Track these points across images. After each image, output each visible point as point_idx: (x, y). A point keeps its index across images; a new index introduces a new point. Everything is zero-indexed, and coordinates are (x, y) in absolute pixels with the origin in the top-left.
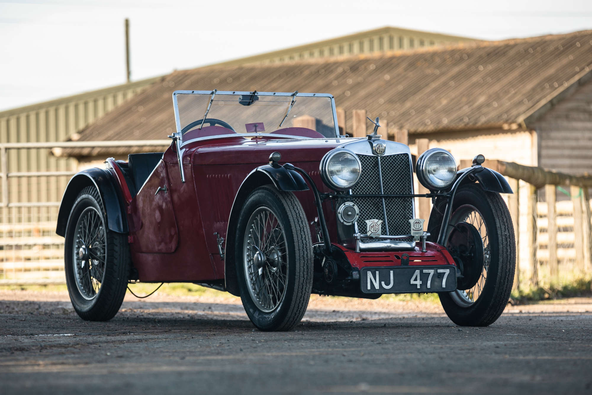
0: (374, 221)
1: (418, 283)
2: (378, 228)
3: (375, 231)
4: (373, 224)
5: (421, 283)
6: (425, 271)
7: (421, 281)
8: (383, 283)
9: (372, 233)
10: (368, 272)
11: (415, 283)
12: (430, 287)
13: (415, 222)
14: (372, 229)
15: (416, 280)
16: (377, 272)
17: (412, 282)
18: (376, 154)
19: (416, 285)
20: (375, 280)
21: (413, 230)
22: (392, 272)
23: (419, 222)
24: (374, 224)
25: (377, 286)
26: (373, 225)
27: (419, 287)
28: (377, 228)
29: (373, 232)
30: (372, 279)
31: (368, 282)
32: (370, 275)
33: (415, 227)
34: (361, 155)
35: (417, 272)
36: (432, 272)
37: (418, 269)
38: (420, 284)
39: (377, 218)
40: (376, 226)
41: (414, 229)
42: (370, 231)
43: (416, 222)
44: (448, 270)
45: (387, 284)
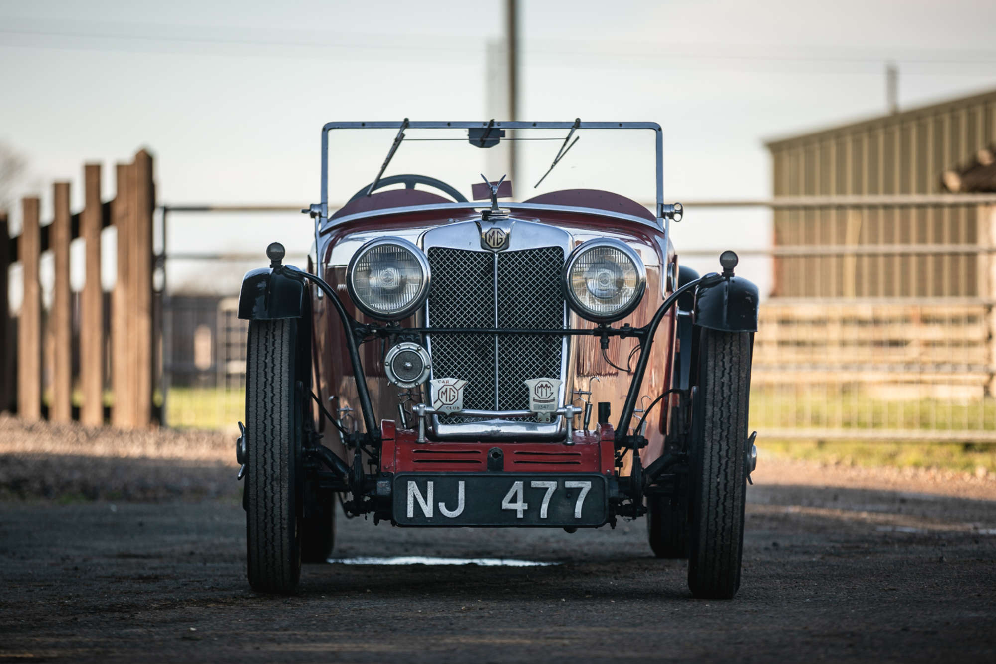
0: (447, 381)
1: (520, 506)
2: (456, 395)
3: (450, 401)
4: (445, 387)
5: (526, 508)
6: (535, 484)
7: (527, 504)
8: (442, 506)
9: (444, 404)
10: (409, 482)
11: (512, 506)
12: (546, 516)
13: (539, 385)
14: (444, 396)
15: (514, 500)
16: (430, 484)
17: (506, 505)
18: (489, 248)
19: (516, 510)
20: (425, 498)
21: (534, 400)
22: (462, 485)
23: (549, 385)
24: (448, 387)
25: (428, 511)
26: (446, 389)
27: (520, 515)
28: (454, 396)
29: (445, 402)
30: (417, 496)
31: (408, 503)
32: (413, 488)
33: (540, 395)
34: (458, 250)
35: (518, 486)
36: (552, 486)
37: (519, 478)
38: (524, 510)
39: (453, 377)
40: (452, 392)
41: (537, 398)
42: (439, 401)
43: (542, 385)
44: (589, 483)
45: (452, 507)
